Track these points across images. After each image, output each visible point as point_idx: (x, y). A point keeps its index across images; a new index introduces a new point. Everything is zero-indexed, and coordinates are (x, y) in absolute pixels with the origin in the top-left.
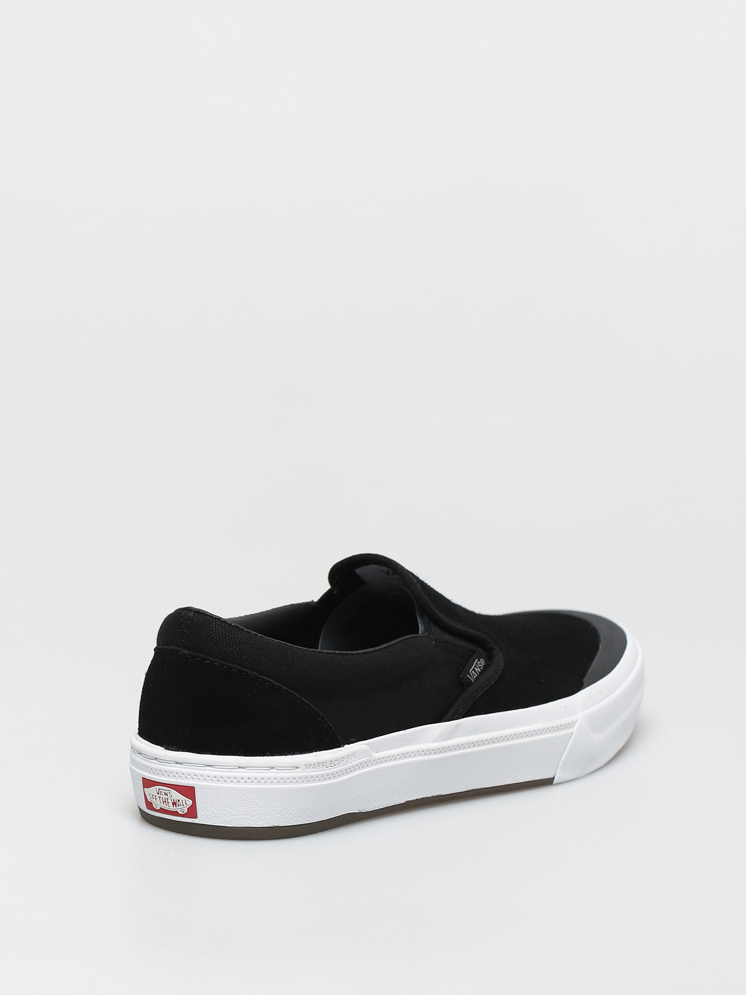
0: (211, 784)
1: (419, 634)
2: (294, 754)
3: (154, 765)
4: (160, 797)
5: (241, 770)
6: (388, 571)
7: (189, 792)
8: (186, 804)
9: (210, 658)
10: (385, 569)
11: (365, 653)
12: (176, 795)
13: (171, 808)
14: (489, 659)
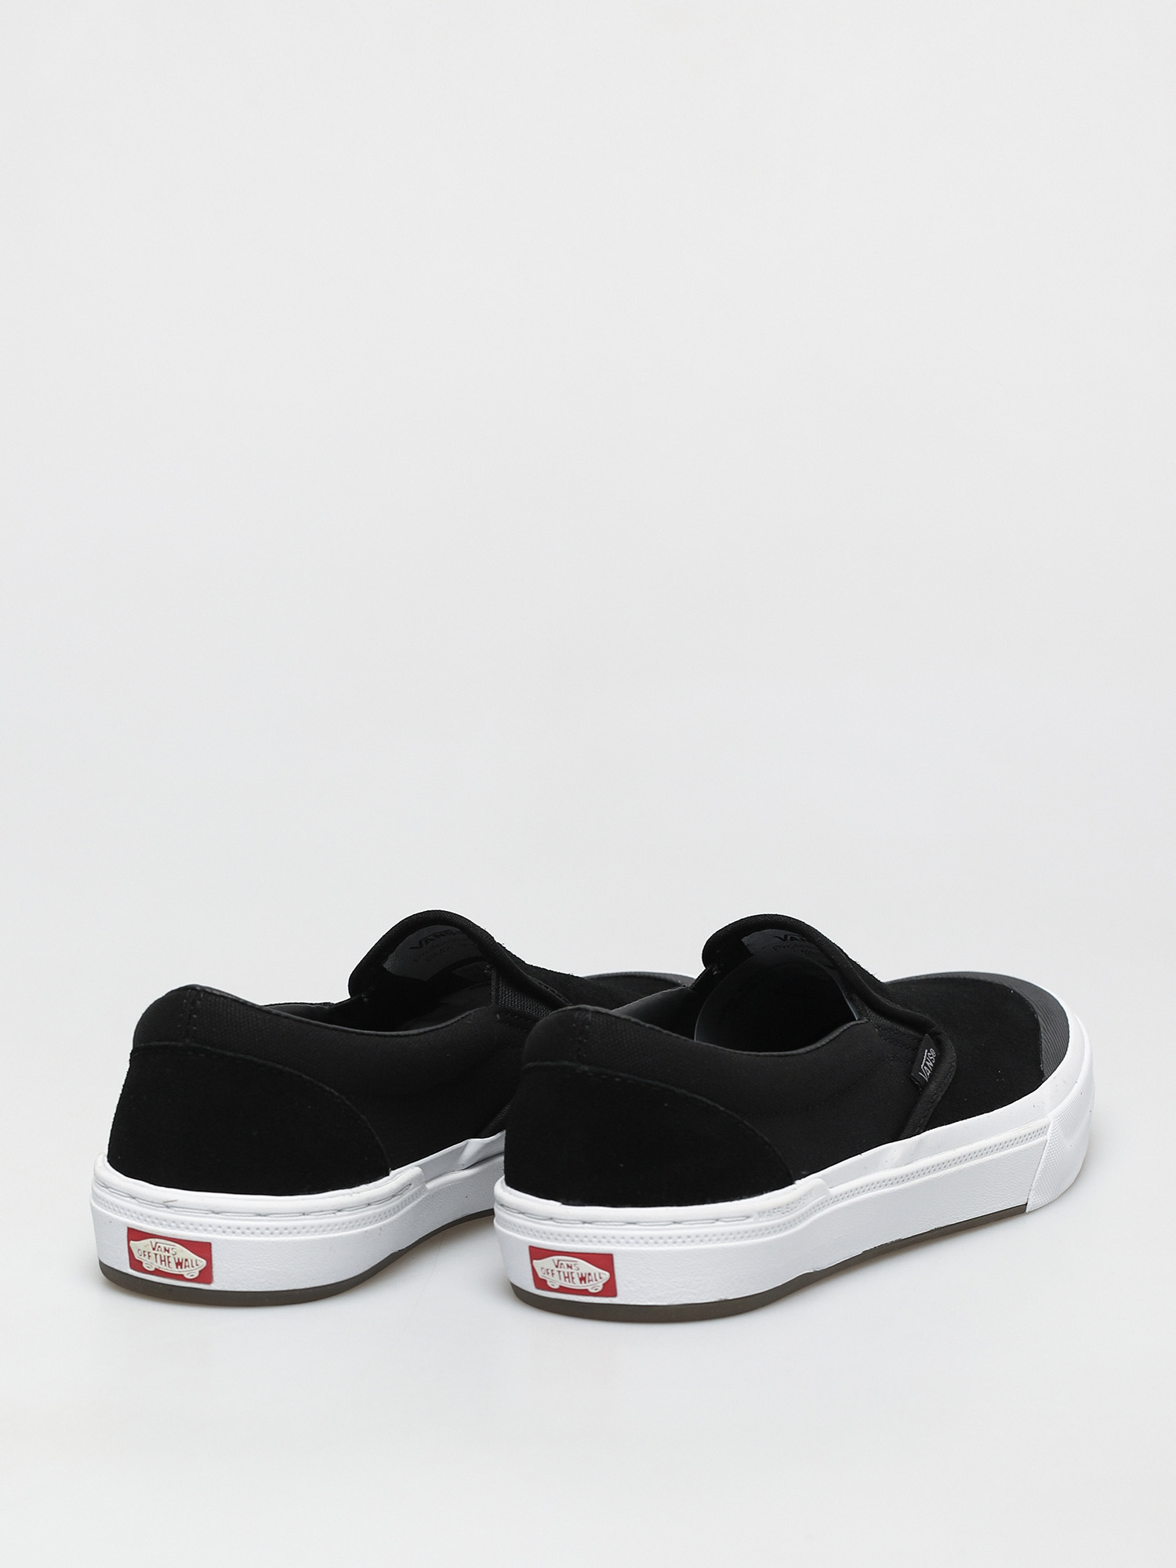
0: (637, 1248)
1: (855, 1020)
2: (741, 1198)
3: (549, 1227)
4: (559, 1272)
5: (677, 1226)
6: (786, 936)
7: (604, 1261)
8: (601, 1278)
9: (622, 1075)
10: (782, 933)
11: (808, 1052)
12: (585, 1267)
13: (577, 1285)
14: (939, 1047)
